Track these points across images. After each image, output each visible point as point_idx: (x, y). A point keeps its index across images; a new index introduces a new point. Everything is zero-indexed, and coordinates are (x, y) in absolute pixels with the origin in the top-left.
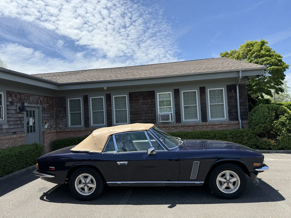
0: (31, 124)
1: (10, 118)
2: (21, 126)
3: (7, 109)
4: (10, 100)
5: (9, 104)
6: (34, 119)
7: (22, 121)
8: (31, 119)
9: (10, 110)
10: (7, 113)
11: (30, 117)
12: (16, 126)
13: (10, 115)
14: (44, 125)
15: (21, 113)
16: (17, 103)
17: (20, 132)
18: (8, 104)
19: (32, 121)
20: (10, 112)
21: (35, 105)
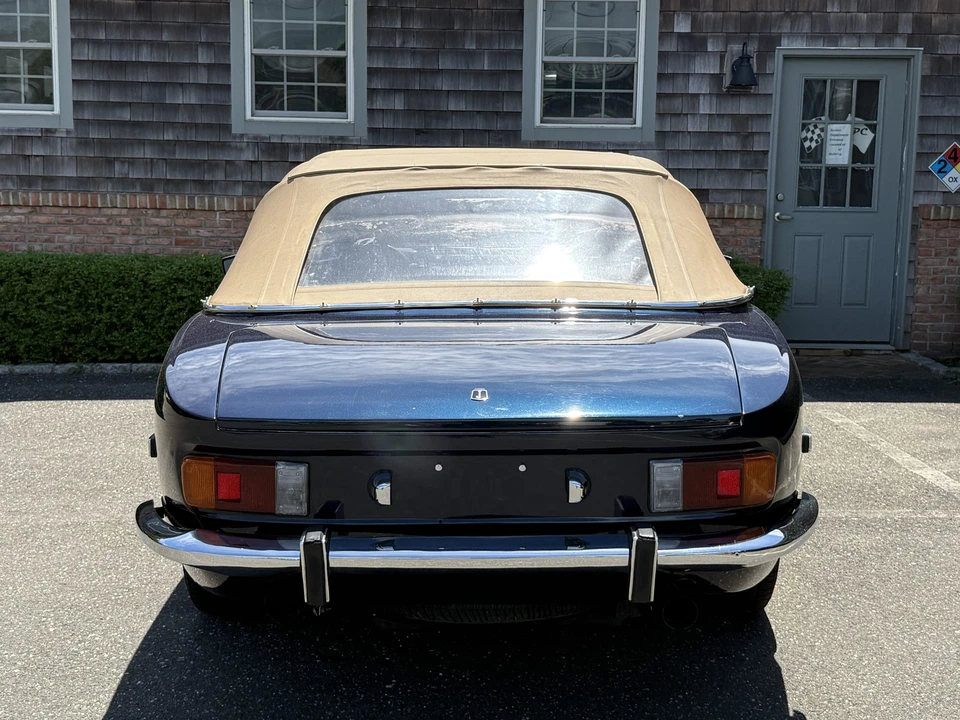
0: (838, 155)
1: (674, 119)
2: (742, 163)
3: (661, 76)
4: (682, 26)
5: (671, 46)
6: (873, 128)
7: (756, 138)
8: (846, 129)
9: (680, 82)
10: (660, 96)
11: (837, 117)
12: (710, 163)
13: (677, 105)
14: (933, 166)
15: (748, 95)
16: (728, 39)
17: (737, 197)
18: (666, 48)
19: (847, 140)
20: (678, 87)
21: (869, 47)
